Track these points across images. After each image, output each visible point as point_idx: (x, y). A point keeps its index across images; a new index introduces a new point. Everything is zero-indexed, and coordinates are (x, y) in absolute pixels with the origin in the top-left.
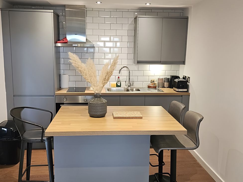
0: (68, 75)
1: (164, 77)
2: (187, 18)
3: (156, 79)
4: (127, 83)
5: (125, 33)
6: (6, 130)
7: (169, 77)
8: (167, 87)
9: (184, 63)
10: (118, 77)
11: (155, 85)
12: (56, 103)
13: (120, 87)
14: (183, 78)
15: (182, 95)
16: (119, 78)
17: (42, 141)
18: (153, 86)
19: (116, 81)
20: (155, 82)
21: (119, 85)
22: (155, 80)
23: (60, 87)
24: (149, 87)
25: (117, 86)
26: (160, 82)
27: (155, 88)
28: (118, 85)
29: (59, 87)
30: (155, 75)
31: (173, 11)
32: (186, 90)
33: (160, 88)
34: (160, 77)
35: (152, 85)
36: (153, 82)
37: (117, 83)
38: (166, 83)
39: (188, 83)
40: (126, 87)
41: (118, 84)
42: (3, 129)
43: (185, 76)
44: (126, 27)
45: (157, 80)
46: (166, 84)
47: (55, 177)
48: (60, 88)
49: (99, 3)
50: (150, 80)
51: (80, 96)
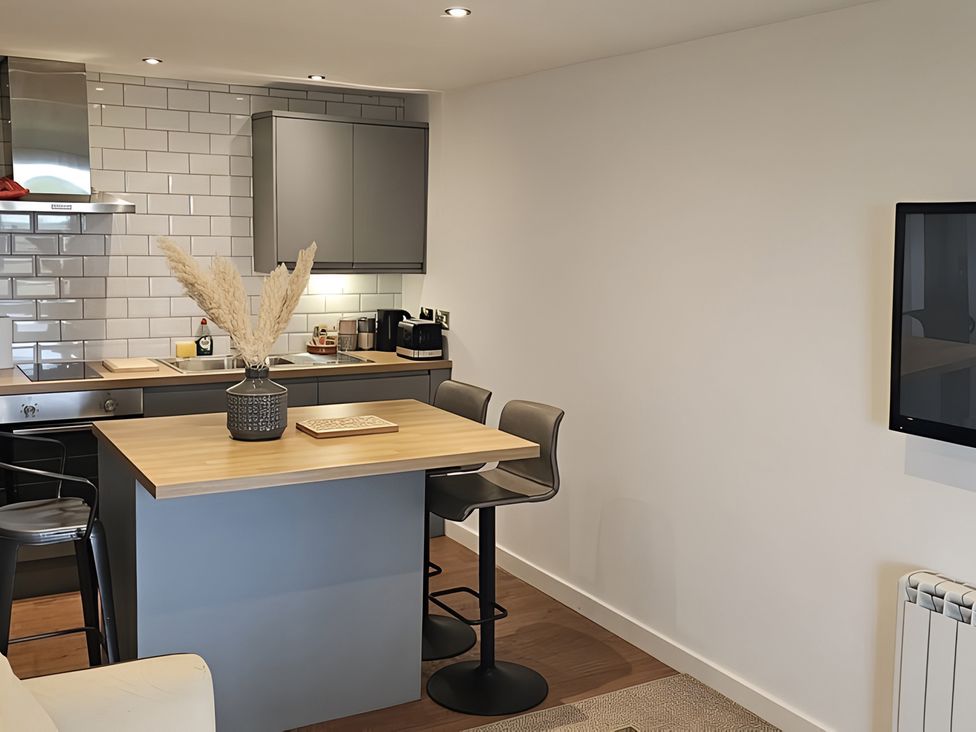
1: (355, 316)
2: (425, 128)
3: (331, 322)
5: (222, 164)
7: (375, 315)
8: (370, 349)
9: (421, 268)
11: (331, 343)
13: (211, 353)
14: (422, 316)
15: (429, 371)
16: (204, 322)
18: (325, 346)
19: (194, 334)
20: (330, 334)
21: (208, 347)
22: (330, 328)
25: (200, 352)
26: (348, 330)
27: (331, 352)
28: (201, 349)
30: (328, 309)
31: (375, 100)
32: (438, 353)
33: (346, 353)
34: (345, 315)
35: (322, 343)
36: (319, 332)
37: (197, 342)
38: (364, 336)
39: (443, 332)
41: (203, 347)
43: (431, 311)
44: (223, 146)
45: (337, 327)
46: (366, 338)
49: (152, 62)
50: (313, 328)
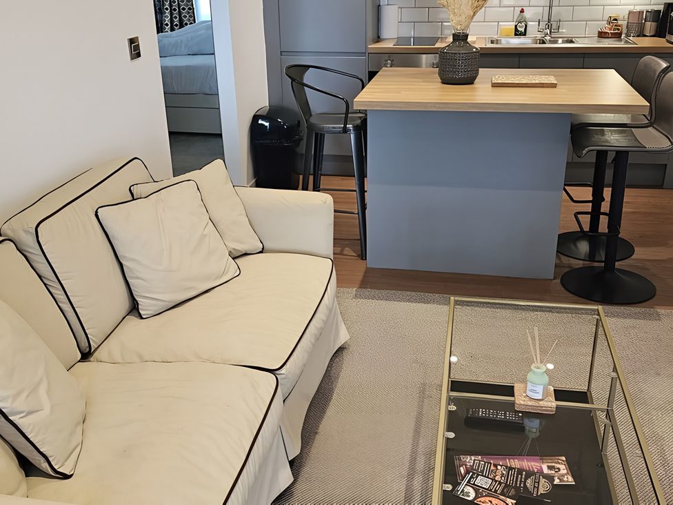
0: (397, 7)
1: (644, 8)
3: (622, 13)
4: (543, 25)
6: (267, 124)
7: (661, 8)
8: (651, 36)
10: (520, 9)
11: (618, 29)
12: (369, 72)
13: (525, 35)
16: (522, 11)
17: (345, 130)
18: (612, 32)
19: (515, 20)
20: (620, 22)
21: (522, 30)
22: (621, 17)
23: (379, 37)
24: (602, 35)
25: (517, 33)
26: (634, 20)
27: (618, 36)
28: (518, 31)
29: (376, 37)
30: (622, 2)
33: (631, 38)
34: (636, 7)
35: (610, 30)
36: (613, 20)
37: (516, 26)
38: (648, 24)
40: (539, 36)
41: (519, 29)
42: (260, 122)
45: (626, 17)
46: (650, 27)
47: (368, 206)
48: (378, 39)
50: (606, 18)
51: (424, 56)
